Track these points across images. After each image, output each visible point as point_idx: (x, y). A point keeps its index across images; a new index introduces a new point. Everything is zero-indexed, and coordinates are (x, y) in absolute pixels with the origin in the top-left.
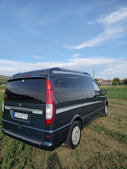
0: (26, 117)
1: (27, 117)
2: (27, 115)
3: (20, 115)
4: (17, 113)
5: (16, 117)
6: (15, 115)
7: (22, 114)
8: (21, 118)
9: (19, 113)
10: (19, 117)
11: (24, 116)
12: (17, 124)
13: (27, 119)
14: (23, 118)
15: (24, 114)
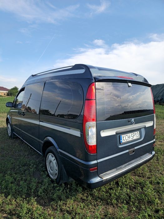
0: (137, 136)
1: (139, 135)
2: (138, 132)
3: (130, 135)
4: (125, 135)
5: (124, 141)
6: (121, 139)
7: (132, 133)
8: (133, 139)
9: (128, 134)
10: (129, 140)
11: (135, 135)
12: (127, 151)
13: (139, 137)
14: (135, 138)
15: (135, 133)
